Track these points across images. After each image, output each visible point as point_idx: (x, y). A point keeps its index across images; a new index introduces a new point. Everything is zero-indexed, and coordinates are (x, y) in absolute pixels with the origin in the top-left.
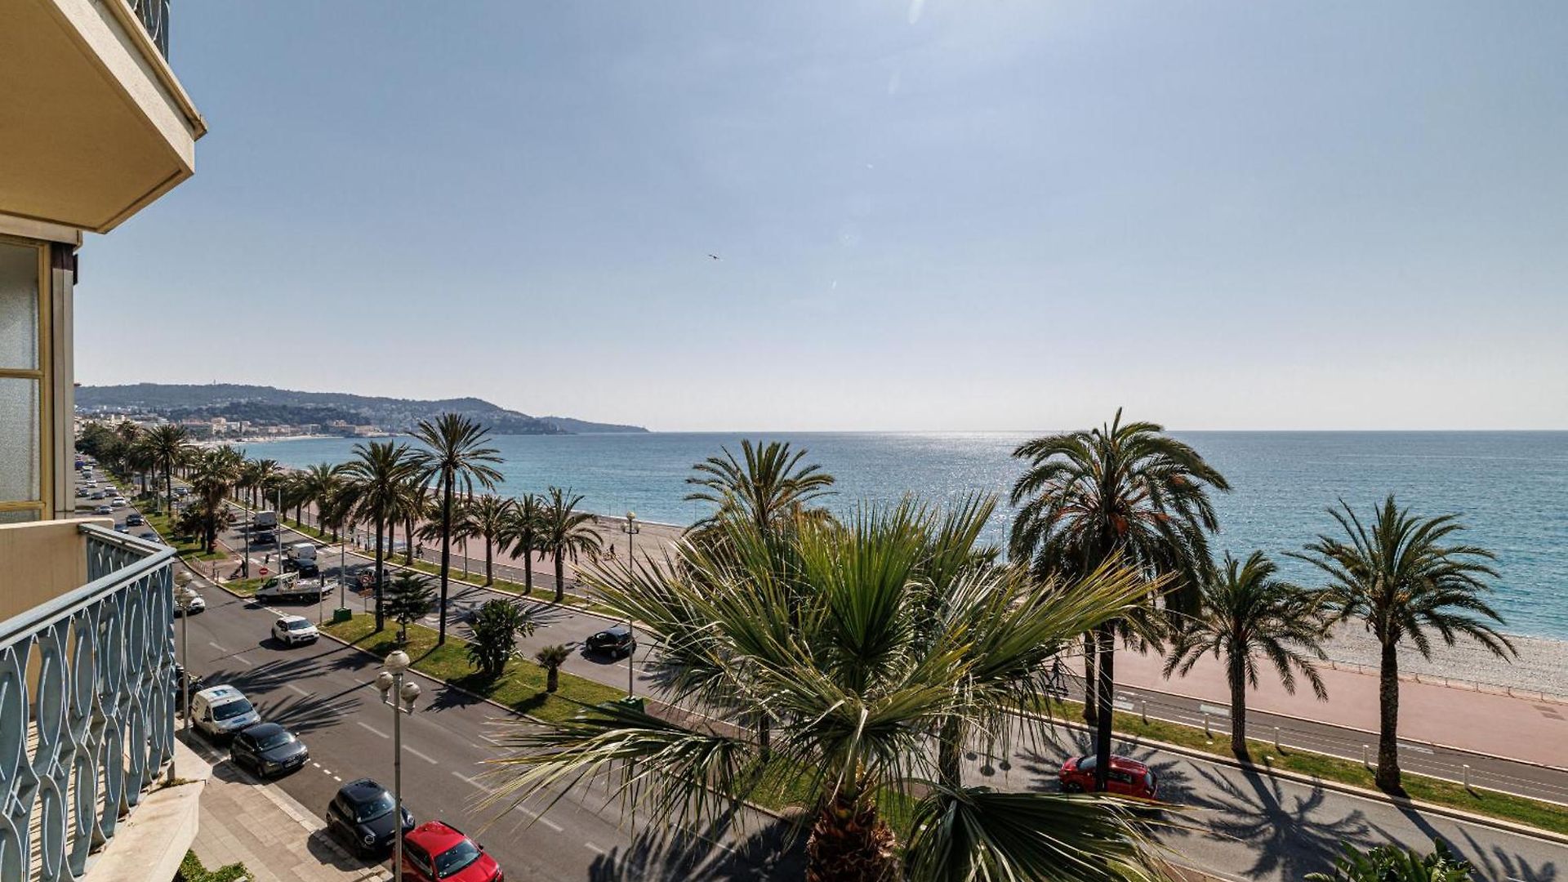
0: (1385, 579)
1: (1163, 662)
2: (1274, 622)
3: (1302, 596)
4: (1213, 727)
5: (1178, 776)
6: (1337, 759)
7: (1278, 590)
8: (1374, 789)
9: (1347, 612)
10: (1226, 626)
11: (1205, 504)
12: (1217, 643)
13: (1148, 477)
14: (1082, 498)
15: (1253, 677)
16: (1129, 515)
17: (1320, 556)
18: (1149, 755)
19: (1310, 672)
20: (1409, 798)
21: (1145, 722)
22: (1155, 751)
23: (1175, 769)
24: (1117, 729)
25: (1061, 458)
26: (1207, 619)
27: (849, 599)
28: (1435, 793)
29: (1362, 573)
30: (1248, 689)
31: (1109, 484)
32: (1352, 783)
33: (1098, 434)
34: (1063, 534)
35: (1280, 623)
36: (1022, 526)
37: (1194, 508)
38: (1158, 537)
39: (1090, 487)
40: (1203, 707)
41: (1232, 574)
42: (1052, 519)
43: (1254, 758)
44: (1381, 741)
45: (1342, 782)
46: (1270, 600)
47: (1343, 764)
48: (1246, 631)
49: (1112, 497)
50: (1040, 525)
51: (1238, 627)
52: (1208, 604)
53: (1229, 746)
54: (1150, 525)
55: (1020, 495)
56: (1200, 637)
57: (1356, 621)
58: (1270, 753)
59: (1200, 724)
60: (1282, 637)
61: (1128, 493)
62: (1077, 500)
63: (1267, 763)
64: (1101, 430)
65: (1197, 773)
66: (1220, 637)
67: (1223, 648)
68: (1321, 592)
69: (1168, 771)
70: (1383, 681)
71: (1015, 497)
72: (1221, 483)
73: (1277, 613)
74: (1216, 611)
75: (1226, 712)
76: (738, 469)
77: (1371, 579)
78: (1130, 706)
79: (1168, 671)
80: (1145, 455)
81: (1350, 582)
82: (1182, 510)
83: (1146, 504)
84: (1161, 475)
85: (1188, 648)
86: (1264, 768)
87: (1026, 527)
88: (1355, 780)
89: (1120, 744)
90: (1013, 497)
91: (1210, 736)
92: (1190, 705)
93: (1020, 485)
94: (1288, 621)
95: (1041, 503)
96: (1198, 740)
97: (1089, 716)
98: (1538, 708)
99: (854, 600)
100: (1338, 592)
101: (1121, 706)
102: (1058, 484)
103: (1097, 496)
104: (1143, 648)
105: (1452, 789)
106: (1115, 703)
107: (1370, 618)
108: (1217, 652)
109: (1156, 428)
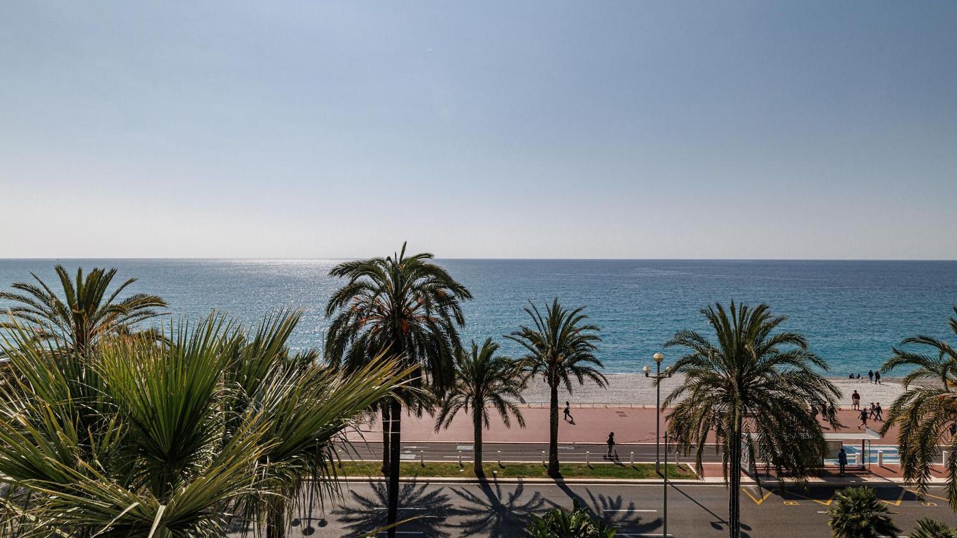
0: (552, 349)
1: (434, 421)
2: (497, 383)
3: (511, 364)
4: (464, 459)
5: (443, 499)
6: (528, 464)
7: (500, 362)
8: (547, 477)
9: (534, 371)
10: (471, 389)
11: (457, 308)
12: (466, 402)
13: (424, 292)
14: (379, 309)
15: (487, 422)
16: (411, 319)
17: (520, 338)
18: (424, 487)
19: (516, 412)
20: (563, 478)
21: (423, 465)
22: (427, 485)
23: (441, 494)
24: (404, 475)
25: (366, 278)
26: (460, 387)
27: (154, 411)
28: (574, 472)
29: (541, 347)
30: (484, 430)
31: (398, 297)
32: (537, 476)
33: (390, 261)
34: (365, 337)
35: (501, 383)
36: (335, 333)
37: (451, 312)
38: (430, 333)
39: (385, 300)
40: (459, 447)
41: (475, 354)
42: (357, 326)
43: (486, 474)
44: (551, 447)
45: (532, 477)
46: (495, 369)
47: (533, 466)
48: (483, 391)
49: (400, 307)
50: (348, 331)
51: (478, 390)
52: (461, 377)
53: (473, 469)
54: (423, 325)
55: (333, 308)
56: (456, 400)
57: (539, 376)
58: (496, 469)
59: (457, 459)
60: (502, 392)
61: (410, 304)
62: (375, 310)
63: (495, 476)
64: (393, 258)
65: (454, 493)
66: (467, 398)
67: (470, 405)
68: (522, 360)
69: (436, 496)
70: (551, 411)
71: (330, 310)
72: (466, 295)
73: (500, 377)
74: (465, 380)
75: (471, 448)
76: (53, 296)
77: (546, 350)
78: (413, 456)
79: (438, 427)
80: (421, 276)
81: (535, 352)
82: (444, 314)
83: (422, 311)
84: (432, 290)
85: (449, 409)
86: (492, 479)
87: (338, 333)
88: (538, 475)
89: (405, 485)
90: (328, 310)
91: (462, 466)
92: (450, 448)
93: (333, 301)
94: (505, 382)
95: (350, 314)
96: (453, 471)
97: (385, 471)
98: (617, 412)
99: (160, 412)
100: (530, 359)
101: (407, 458)
102: (362, 299)
103: (389, 307)
104: (419, 414)
105: (581, 467)
106: (402, 456)
107: (546, 374)
108: (466, 408)
109: (429, 256)
